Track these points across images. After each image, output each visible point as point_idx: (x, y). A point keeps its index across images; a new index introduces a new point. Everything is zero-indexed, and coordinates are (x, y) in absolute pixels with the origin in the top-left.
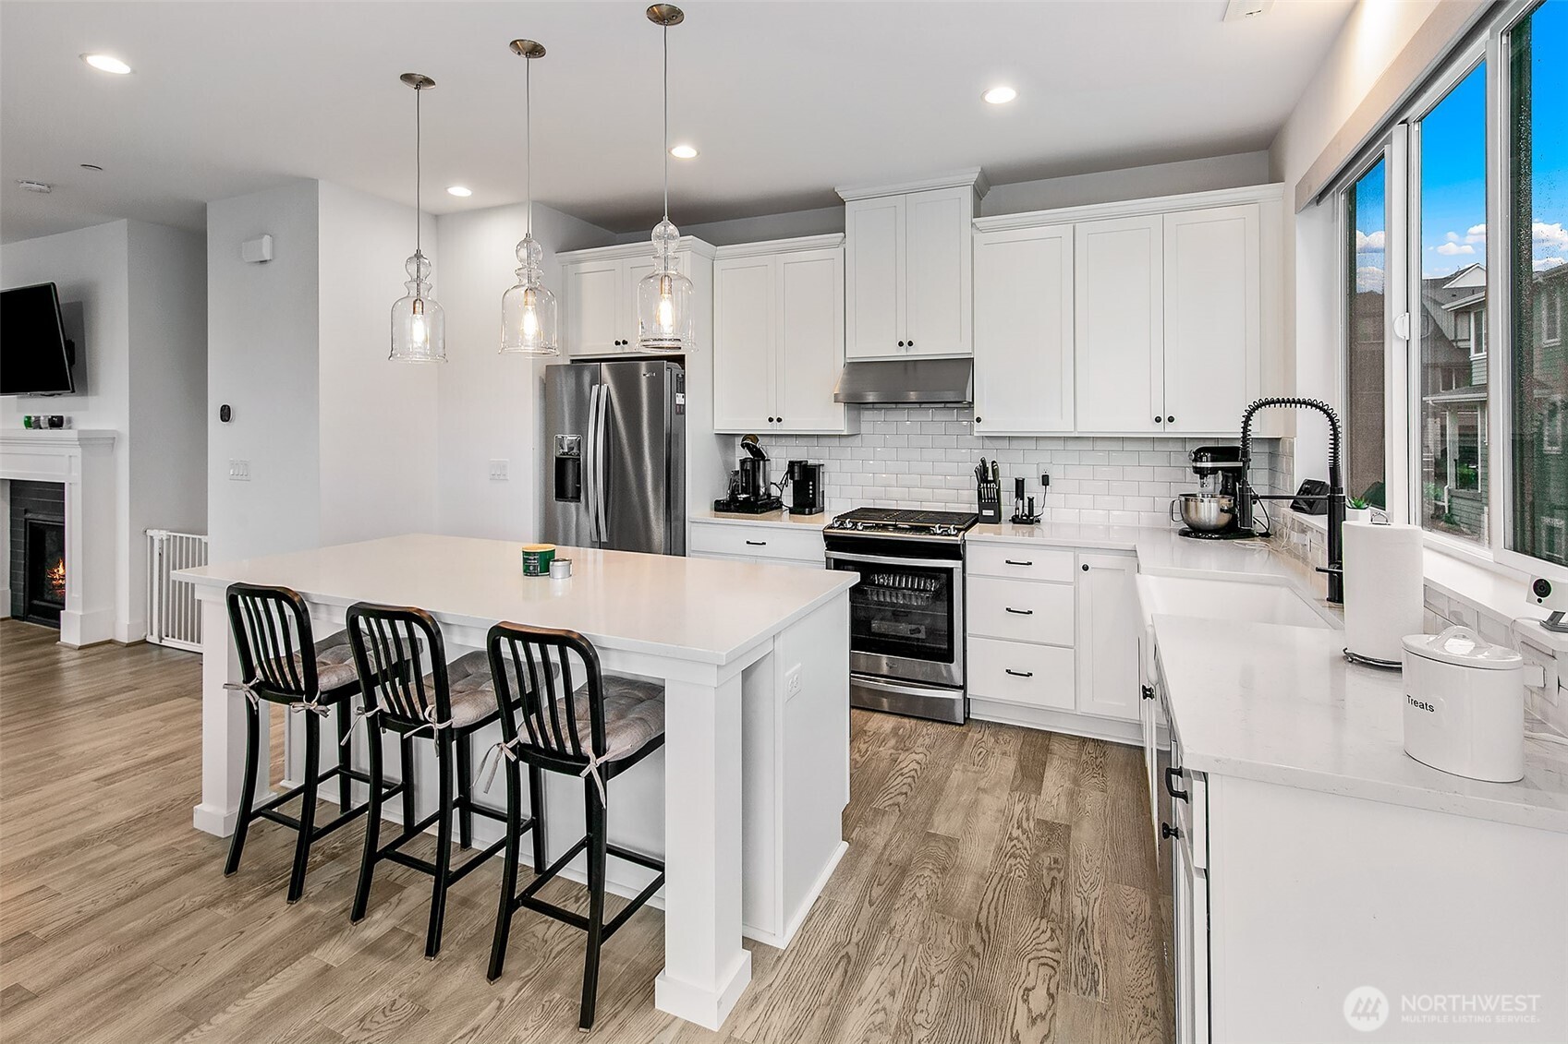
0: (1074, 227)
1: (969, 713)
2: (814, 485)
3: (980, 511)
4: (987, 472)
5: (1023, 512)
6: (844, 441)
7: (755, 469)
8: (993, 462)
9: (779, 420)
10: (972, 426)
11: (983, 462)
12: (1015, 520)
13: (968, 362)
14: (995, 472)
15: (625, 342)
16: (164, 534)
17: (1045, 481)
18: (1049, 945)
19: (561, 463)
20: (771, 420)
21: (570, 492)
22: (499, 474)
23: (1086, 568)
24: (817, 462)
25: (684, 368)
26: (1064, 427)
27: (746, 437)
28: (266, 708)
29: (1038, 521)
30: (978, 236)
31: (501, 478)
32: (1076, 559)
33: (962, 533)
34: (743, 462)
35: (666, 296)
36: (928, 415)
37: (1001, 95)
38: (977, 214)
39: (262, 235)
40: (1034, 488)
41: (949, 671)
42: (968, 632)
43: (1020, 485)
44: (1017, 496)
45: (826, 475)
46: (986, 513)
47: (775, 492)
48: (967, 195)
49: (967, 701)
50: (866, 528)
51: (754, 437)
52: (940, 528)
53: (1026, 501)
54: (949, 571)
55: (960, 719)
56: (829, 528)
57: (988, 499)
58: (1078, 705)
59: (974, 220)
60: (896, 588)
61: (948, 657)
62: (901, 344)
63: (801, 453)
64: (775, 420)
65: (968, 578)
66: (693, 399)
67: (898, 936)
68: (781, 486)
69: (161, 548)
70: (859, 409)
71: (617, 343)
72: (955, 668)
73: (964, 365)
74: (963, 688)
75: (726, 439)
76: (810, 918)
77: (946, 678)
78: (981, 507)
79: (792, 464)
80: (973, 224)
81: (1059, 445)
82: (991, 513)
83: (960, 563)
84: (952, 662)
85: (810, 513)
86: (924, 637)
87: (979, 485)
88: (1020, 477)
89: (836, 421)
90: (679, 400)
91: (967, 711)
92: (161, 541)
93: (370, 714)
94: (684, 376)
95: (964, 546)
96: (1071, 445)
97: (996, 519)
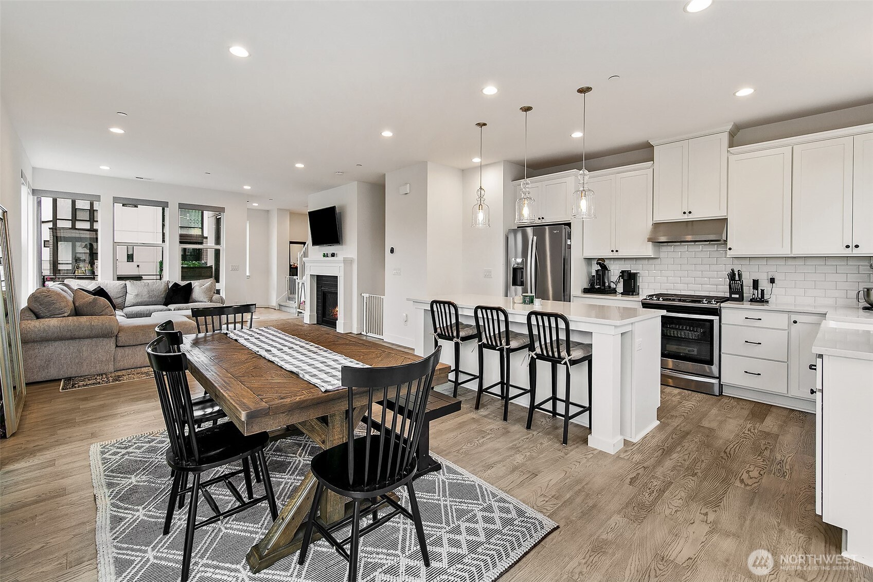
0: (792, 148)
1: (722, 392)
2: (634, 282)
3: (730, 295)
4: (735, 275)
5: (757, 296)
6: (651, 261)
7: (604, 274)
8: (738, 271)
9: (617, 251)
10: (726, 253)
11: (733, 270)
12: (752, 300)
13: (724, 221)
14: (740, 275)
15: (543, 218)
16: (367, 295)
17: (772, 281)
18: (762, 463)
19: (515, 270)
20: (612, 251)
21: (519, 283)
22: (488, 275)
23: (795, 322)
24: (635, 272)
25: (570, 228)
26: (786, 252)
27: (599, 259)
28: (441, 342)
29: (767, 302)
30: (732, 158)
31: (489, 276)
32: (789, 318)
33: (719, 304)
34: (597, 271)
35: (583, 198)
36: (699, 247)
37: (745, 92)
38: (731, 145)
39: (407, 184)
40: (764, 285)
41: (711, 369)
42: (722, 351)
43: (756, 284)
44: (754, 288)
45: (641, 278)
46: (733, 296)
47: (613, 286)
48: (725, 138)
49: (721, 386)
50: (664, 300)
51: (603, 260)
52: (706, 301)
53: (760, 291)
54: (712, 321)
55: (717, 392)
56: (644, 300)
57: (735, 289)
58: (789, 391)
59: (729, 149)
60: (680, 329)
61: (711, 362)
62: (684, 213)
63: (627, 267)
64: (615, 251)
65: (722, 326)
66: (575, 242)
67: (686, 448)
68: (616, 283)
69: (366, 300)
70: (659, 246)
71: (539, 219)
72: (715, 368)
73: (722, 222)
74: (719, 378)
75: (589, 260)
76: (645, 437)
77: (709, 373)
78: (731, 293)
79: (623, 272)
80: (728, 151)
81: (782, 262)
82: (737, 296)
83: (718, 317)
84: (713, 365)
85: (633, 295)
86: (696, 354)
87: (730, 282)
88: (756, 278)
89: (648, 250)
90: (569, 243)
91: (721, 391)
92: (367, 298)
93: (480, 343)
94: (570, 232)
95: (720, 310)
96: (790, 262)
97: (741, 299)
